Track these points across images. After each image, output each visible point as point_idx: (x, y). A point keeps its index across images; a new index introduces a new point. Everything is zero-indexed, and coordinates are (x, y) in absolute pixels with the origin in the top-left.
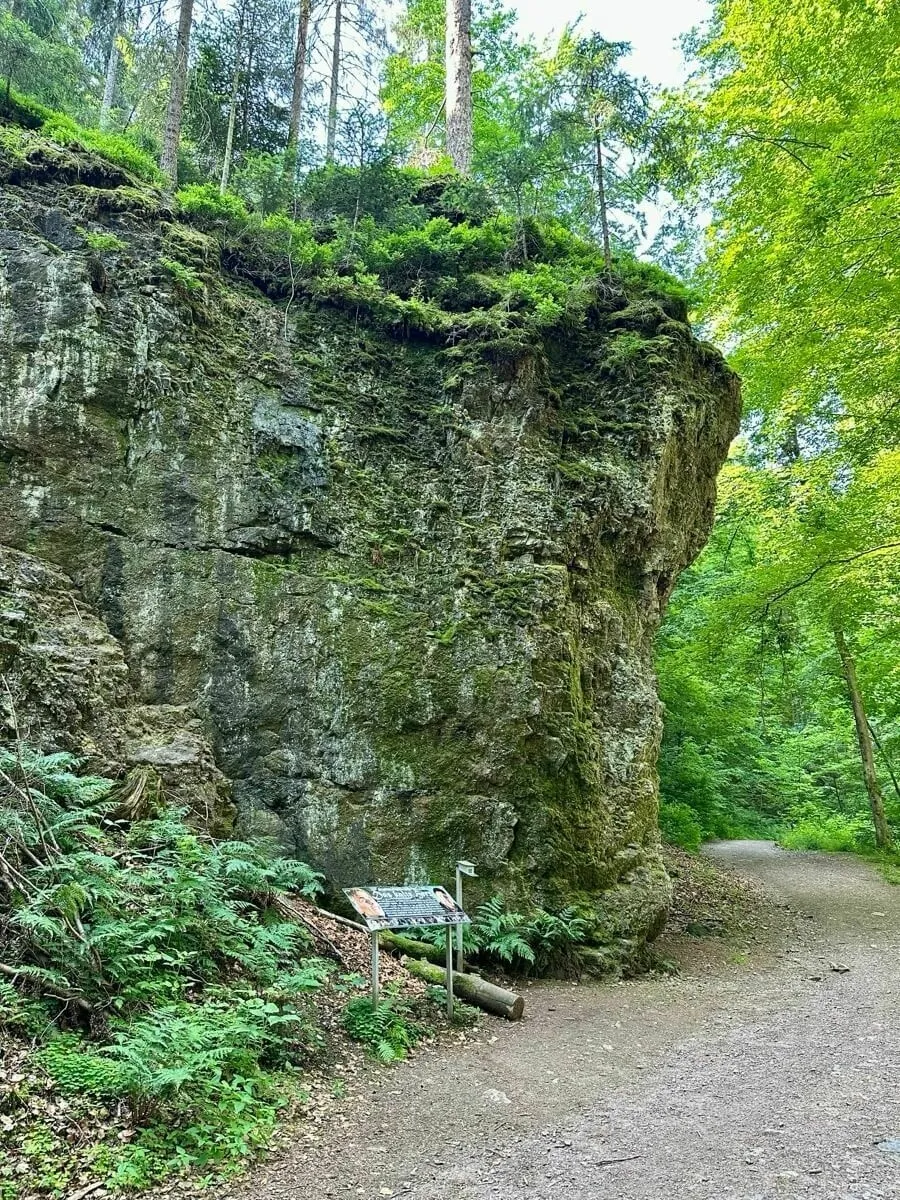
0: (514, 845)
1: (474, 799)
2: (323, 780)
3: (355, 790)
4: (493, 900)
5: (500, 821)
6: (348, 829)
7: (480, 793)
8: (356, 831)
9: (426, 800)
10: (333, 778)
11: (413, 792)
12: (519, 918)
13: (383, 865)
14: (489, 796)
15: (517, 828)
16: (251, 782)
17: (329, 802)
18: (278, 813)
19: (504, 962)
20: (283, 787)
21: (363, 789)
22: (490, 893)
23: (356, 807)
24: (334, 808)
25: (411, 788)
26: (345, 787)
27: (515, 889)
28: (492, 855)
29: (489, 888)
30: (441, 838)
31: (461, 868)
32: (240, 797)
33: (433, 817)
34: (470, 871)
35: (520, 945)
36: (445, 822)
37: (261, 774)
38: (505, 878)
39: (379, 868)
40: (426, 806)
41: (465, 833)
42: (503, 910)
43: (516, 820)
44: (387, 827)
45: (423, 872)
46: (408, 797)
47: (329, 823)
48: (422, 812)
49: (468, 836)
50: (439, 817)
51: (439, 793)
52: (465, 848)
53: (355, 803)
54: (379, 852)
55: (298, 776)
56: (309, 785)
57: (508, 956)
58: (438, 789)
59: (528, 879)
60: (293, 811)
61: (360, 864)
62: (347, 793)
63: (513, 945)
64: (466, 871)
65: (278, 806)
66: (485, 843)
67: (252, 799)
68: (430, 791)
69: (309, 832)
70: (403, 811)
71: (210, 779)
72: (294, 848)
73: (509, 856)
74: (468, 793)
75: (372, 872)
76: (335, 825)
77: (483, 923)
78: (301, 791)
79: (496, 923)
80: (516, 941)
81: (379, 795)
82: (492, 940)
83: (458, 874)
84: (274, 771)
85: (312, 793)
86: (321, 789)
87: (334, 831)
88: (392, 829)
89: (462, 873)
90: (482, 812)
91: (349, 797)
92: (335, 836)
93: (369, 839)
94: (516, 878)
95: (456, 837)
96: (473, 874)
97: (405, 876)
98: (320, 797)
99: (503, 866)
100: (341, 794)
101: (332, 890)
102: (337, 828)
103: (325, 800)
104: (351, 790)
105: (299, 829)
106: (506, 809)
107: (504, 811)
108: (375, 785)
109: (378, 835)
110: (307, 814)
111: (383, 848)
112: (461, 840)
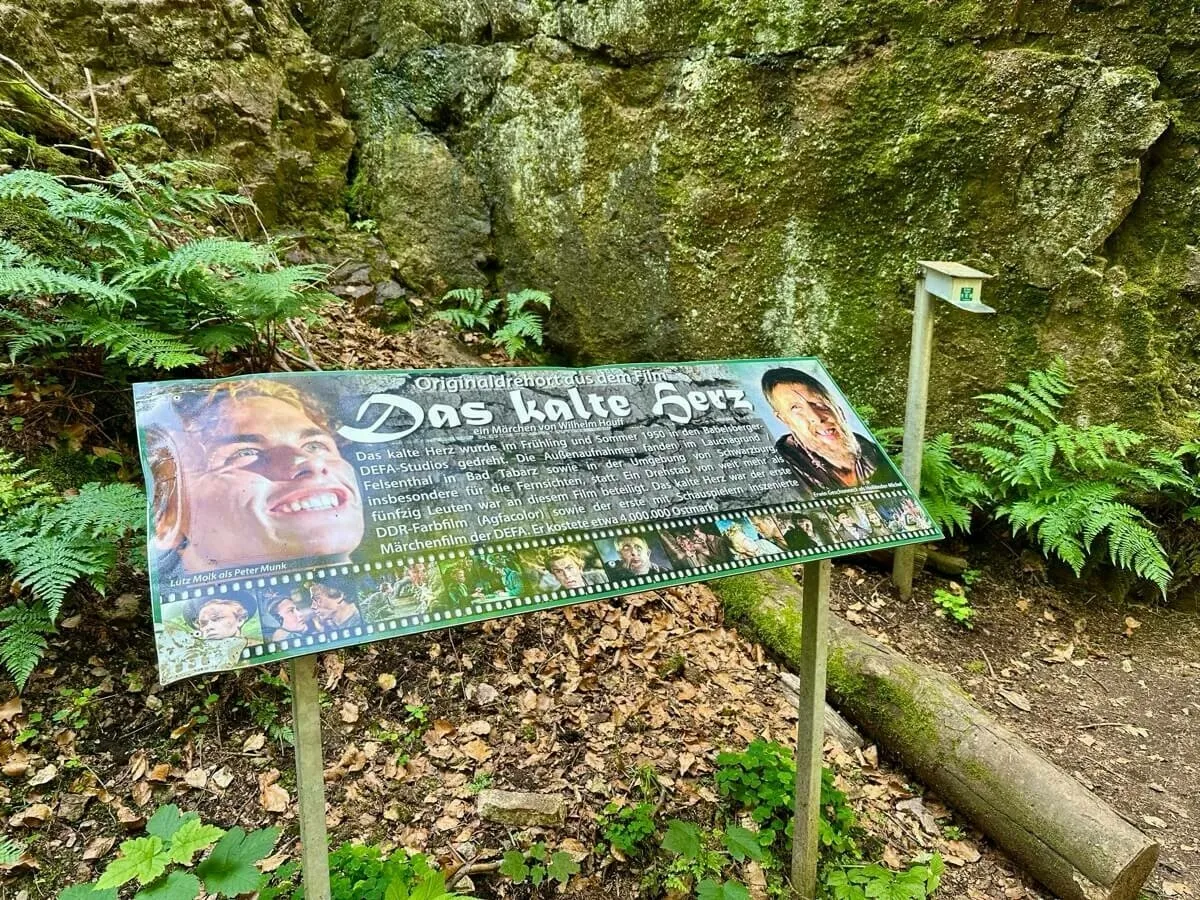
0: (1134, 216)
1: (1005, 61)
2: (543, 40)
3: (627, 63)
4: (1037, 378)
5: (1093, 135)
6: (613, 178)
7: (1032, 38)
8: (636, 182)
9: (838, 81)
10: (566, 32)
11: (798, 54)
12: (1126, 439)
13: (704, 276)
14: (1064, 47)
15: (1154, 160)
16: (381, 66)
17: (561, 103)
18: (450, 142)
19: (1057, 568)
20: (451, 72)
21: (650, 58)
22: (1028, 357)
23: (631, 115)
24: (573, 120)
25: (792, 44)
26: (600, 55)
27: (1116, 348)
28: (1050, 245)
29: (1026, 343)
30: (883, 193)
31: (933, 285)
32: (363, 104)
33: (858, 133)
34: (966, 295)
35: (1120, 527)
36: (898, 146)
37: (398, 40)
38: (1088, 314)
39: (695, 283)
40: (839, 99)
41: (963, 176)
42: (1066, 408)
43: (1158, 128)
44: (721, 168)
45: (820, 295)
46: (783, 73)
47: (563, 163)
48: (828, 117)
49: (973, 187)
50: (877, 132)
51: (885, 52)
52: (960, 224)
53: (630, 102)
54: (694, 240)
55: (484, 36)
56: (511, 59)
57: (1069, 553)
58: (881, 41)
59: (1172, 321)
60: (479, 133)
61: (645, 271)
62: (606, 72)
63: (1095, 525)
64: (952, 295)
65: (445, 121)
66: (1029, 209)
67: (388, 106)
68: (854, 47)
69: (517, 187)
70: (767, 120)
71: (258, 47)
72: (486, 228)
73: (1111, 247)
74: (991, 42)
75: (673, 292)
76: (577, 166)
77: (992, 442)
78: (492, 78)
79: (1037, 455)
80: (1105, 512)
81: (696, 74)
82: (1016, 494)
83: (921, 302)
84: (429, 28)
85: (517, 79)
86: (538, 67)
87: (576, 183)
88: (730, 175)
89: (936, 303)
90: (1032, 108)
91: (612, 84)
92: (580, 197)
93: (666, 204)
94: (1127, 315)
95: (931, 194)
96: (975, 305)
97: (766, 306)
98: (536, 89)
99: (1085, 279)
100: (588, 76)
101: (577, 334)
102: (585, 177)
103: (550, 99)
104: (617, 63)
105: (496, 181)
106: (1127, 88)
107: (1114, 99)
108: (684, 45)
109: (693, 191)
110: (511, 138)
111: (707, 227)
112: (949, 203)
